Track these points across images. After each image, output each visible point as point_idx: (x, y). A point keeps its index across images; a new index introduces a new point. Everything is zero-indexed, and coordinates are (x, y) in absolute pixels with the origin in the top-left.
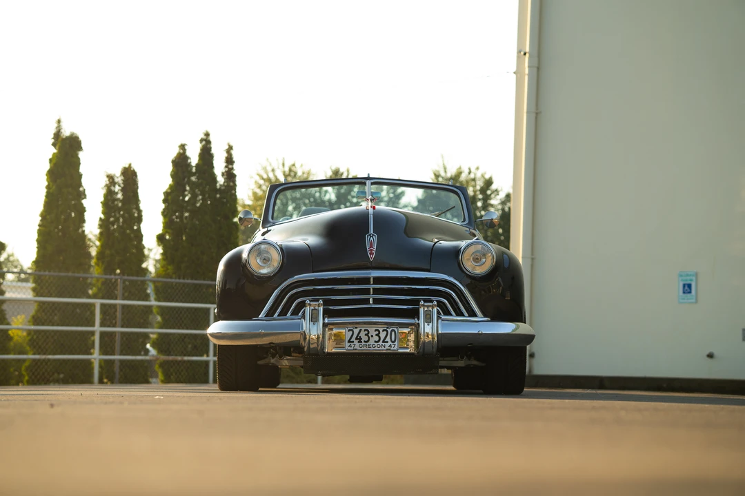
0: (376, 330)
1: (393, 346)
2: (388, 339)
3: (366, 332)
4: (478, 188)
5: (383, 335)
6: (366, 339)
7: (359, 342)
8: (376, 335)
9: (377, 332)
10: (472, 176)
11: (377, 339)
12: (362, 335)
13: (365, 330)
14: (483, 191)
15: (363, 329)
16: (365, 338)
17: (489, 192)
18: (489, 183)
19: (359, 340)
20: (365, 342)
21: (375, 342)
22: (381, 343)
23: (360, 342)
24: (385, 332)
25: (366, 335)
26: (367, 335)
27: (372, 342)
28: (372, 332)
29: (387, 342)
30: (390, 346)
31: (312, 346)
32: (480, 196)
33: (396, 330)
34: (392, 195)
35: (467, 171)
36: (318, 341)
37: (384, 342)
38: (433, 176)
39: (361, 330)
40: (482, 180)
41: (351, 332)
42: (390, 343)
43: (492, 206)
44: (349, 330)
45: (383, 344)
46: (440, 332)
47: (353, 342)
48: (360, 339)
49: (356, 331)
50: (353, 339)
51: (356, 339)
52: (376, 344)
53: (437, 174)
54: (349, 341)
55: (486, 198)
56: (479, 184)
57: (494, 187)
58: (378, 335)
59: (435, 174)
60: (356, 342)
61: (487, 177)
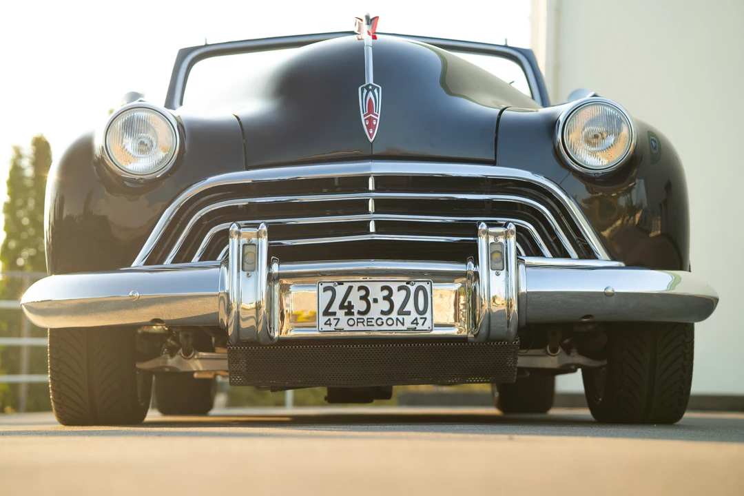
0: (383, 288)
1: (420, 322)
2: (410, 306)
3: (363, 293)
5: (398, 298)
6: (362, 306)
7: (346, 314)
8: (385, 298)
9: (386, 293)
11: (385, 306)
12: (355, 298)
13: (360, 288)
15: (356, 286)
16: (359, 306)
19: (348, 308)
20: (359, 313)
21: (383, 313)
22: (394, 315)
23: (349, 313)
24: (403, 293)
25: (362, 298)
26: (365, 298)
27: (375, 312)
28: (376, 290)
29: (408, 313)
30: (415, 322)
31: (244, 325)
33: (427, 287)
36: (257, 315)
37: (401, 312)
39: (350, 288)
41: (329, 293)
42: (414, 315)
44: (326, 289)
45: (400, 318)
46: (523, 290)
47: (334, 314)
48: (350, 307)
49: (341, 291)
50: (335, 307)
51: (342, 307)
52: (385, 318)
54: (326, 313)
58: (386, 298)
60: (341, 314)
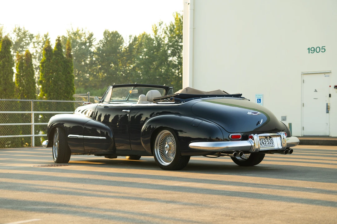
4: (87, 37)
10: (84, 32)
14: (89, 39)
17: (91, 39)
18: (91, 35)
32: (88, 41)
34: (45, 40)
35: (81, 30)
38: (67, 32)
40: (88, 33)
43: (93, 45)
53: (69, 31)
55: (90, 42)
56: (87, 36)
57: (93, 37)
59: (67, 31)
61: (91, 32)
